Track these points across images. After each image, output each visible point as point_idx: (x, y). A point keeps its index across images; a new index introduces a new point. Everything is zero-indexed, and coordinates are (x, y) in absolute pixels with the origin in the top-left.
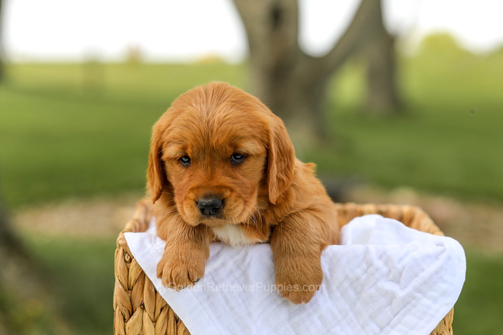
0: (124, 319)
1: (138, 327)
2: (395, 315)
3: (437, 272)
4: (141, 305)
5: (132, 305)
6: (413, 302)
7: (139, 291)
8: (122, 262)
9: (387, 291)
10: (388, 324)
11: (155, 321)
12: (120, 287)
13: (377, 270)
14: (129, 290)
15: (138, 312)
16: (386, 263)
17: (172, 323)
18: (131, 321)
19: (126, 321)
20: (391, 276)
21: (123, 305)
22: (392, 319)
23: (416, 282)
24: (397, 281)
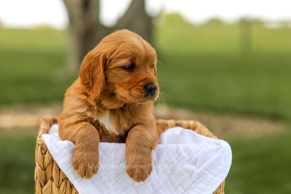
0: (41, 186)
1: (49, 190)
2: (193, 183)
3: (217, 160)
4: (51, 178)
5: (46, 178)
6: (204, 176)
7: (50, 170)
8: (40, 154)
9: (189, 170)
10: (189, 188)
11: (59, 187)
12: (39, 168)
13: (184, 158)
14: (44, 170)
15: (49, 182)
16: (188, 154)
17: (69, 188)
18: (45, 187)
19: (42, 187)
20: (191, 162)
21: (41, 178)
22: (191, 185)
23: (205, 165)
24: (194, 164)
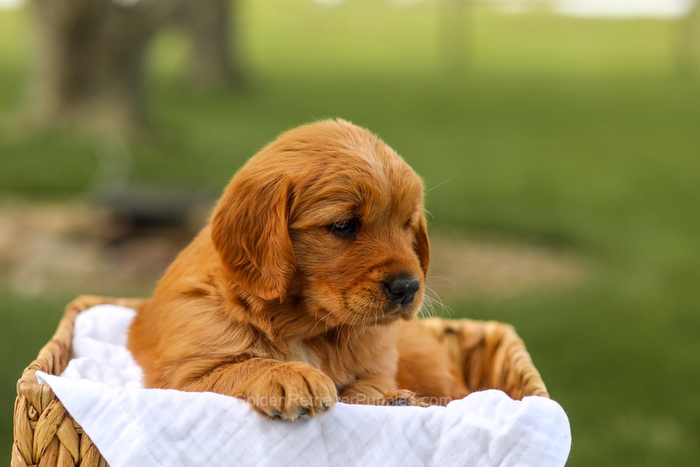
7: (49, 466)
8: (24, 418)
12: (20, 459)
14: (34, 463)
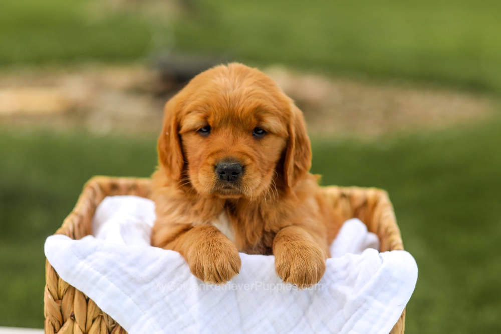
0: (55, 330)
2: (346, 321)
4: (71, 316)
5: (62, 316)
6: (365, 306)
7: (69, 302)
12: (50, 297)
14: (59, 299)
15: (68, 323)
18: (61, 332)
19: (56, 332)
21: (52, 316)
